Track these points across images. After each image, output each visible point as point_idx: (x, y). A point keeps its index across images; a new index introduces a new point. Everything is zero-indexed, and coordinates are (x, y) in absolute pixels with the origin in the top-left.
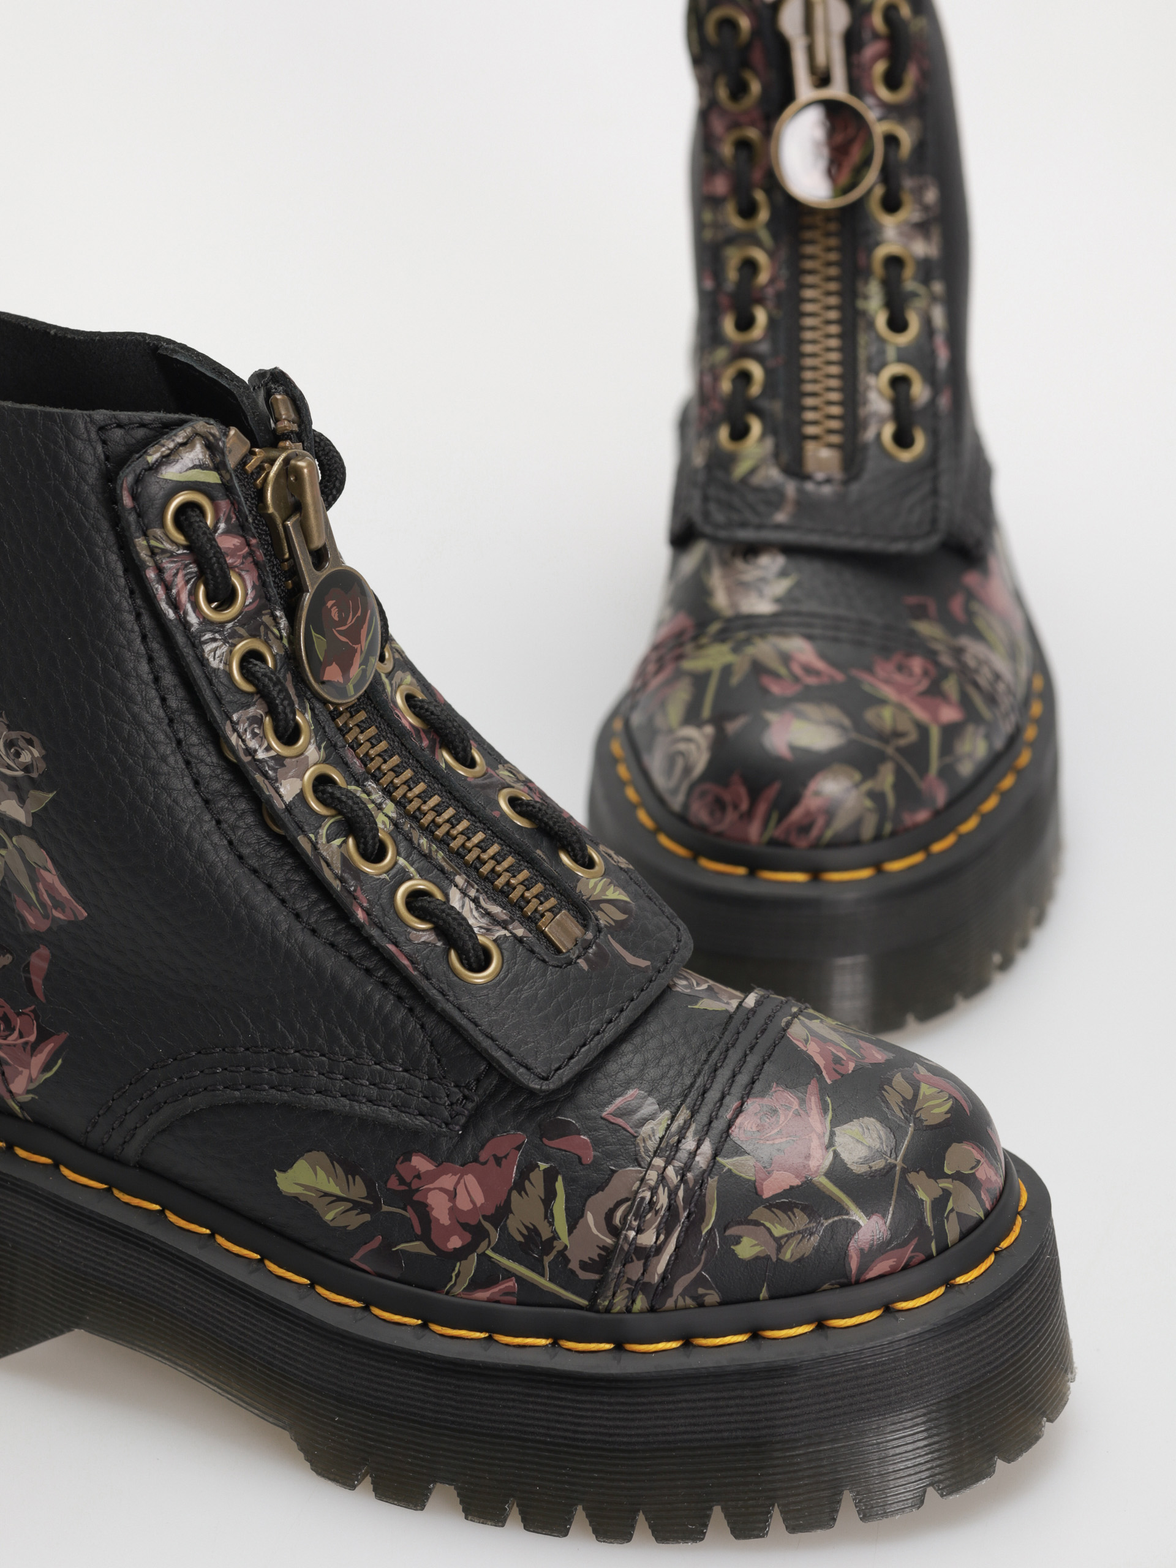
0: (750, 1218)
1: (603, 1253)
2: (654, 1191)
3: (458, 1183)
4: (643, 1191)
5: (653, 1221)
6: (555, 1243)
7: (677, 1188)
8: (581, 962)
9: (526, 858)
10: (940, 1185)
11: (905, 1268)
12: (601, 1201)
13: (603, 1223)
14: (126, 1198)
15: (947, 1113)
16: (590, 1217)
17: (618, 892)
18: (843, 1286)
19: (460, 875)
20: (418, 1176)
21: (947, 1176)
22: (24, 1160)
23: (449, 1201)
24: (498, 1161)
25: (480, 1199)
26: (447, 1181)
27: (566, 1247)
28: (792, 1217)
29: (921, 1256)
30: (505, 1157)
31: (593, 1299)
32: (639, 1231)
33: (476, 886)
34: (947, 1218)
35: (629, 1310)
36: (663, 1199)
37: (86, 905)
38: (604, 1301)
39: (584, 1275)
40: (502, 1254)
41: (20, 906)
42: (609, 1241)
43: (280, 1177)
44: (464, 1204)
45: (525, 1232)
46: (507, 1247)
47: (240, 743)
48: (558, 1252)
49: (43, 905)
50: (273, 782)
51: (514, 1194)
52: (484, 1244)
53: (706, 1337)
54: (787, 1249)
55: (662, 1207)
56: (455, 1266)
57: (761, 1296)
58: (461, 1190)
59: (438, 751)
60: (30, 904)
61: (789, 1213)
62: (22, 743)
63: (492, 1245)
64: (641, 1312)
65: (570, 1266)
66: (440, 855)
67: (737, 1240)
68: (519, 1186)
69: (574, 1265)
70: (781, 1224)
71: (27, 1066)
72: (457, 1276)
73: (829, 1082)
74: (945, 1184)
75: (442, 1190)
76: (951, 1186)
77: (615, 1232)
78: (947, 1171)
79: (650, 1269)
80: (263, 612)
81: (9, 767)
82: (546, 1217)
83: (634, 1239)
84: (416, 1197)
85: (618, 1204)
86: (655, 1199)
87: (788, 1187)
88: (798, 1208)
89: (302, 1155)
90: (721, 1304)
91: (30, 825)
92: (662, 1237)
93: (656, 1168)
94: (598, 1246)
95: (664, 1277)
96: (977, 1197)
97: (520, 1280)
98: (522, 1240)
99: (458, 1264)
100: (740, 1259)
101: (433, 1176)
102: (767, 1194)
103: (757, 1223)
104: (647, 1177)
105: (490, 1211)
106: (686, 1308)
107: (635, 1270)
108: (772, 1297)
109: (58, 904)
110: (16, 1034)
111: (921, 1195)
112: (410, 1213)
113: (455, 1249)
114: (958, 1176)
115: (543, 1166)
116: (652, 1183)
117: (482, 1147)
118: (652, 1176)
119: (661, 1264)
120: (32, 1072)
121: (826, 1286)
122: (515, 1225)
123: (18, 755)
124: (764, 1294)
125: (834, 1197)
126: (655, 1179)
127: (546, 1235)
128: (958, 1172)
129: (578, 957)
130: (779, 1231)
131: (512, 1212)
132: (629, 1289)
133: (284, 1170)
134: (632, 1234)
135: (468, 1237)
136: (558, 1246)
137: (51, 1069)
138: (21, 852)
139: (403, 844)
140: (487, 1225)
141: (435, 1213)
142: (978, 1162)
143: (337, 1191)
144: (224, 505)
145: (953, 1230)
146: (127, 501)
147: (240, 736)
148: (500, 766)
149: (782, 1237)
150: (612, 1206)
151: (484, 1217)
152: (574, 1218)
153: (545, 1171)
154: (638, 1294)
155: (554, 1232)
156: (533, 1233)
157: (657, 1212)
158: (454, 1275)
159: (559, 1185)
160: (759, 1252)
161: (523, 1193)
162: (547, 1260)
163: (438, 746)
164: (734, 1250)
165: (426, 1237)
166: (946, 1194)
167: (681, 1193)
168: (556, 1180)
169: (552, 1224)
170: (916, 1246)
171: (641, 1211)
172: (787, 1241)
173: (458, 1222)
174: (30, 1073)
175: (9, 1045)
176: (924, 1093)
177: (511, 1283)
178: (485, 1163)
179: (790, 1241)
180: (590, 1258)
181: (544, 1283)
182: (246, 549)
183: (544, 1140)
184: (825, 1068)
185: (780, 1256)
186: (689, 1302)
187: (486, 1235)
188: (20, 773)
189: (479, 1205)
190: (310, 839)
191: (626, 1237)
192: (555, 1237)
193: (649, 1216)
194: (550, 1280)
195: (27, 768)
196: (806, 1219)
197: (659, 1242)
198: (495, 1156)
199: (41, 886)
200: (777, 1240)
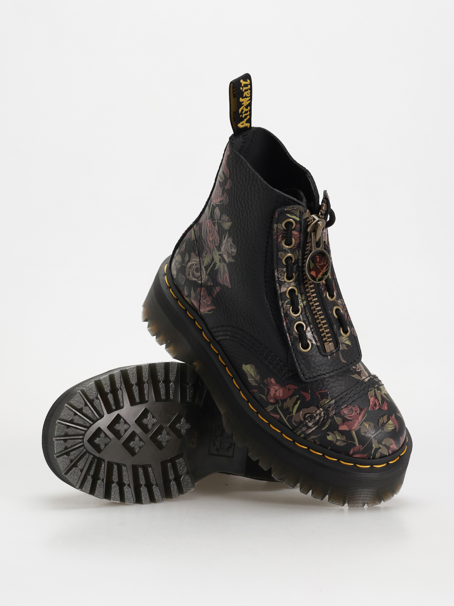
0: (334, 432)
1: (300, 421)
2: (317, 415)
3: (278, 389)
4: (314, 414)
5: (313, 421)
6: (292, 413)
7: (322, 417)
8: (329, 357)
9: (331, 326)
10: (379, 446)
11: (363, 458)
12: (306, 410)
13: (303, 415)
14: (212, 347)
15: (391, 430)
16: (301, 412)
17: (349, 342)
18: (347, 455)
19: (312, 325)
20: (271, 383)
21: (382, 444)
22: (196, 325)
23: (275, 392)
24: (289, 389)
25: (281, 395)
26: (277, 387)
27: (293, 416)
28: (343, 437)
29: (368, 458)
30: (291, 390)
31: (294, 429)
32: (309, 422)
33: (314, 329)
34: (377, 453)
35: (300, 436)
36: (318, 418)
37: (231, 285)
38: (295, 431)
39: (294, 423)
40: (280, 409)
41: (219, 276)
42: (303, 420)
43: (244, 365)
44: (277, 394)
45: (287, 408)
46: (281, 408)
47: (277, 275)
48: (291, 416)
49: (224, 279)
50: (280, 286)
51: (289, 398)
52: (277, 405)
53: (313, 450)
54: (338, 442)
55: (317, 419)
56: (269, 406)
57: (328, 448)
58: (278, 391)
59: (326, 291)
60: (221, 277)
61: (342, 436)
62: (233, 247)
63: (279, 406)
64: (302, 438)
65: (292, 420)
66: (310, 318)
67: (329, 435)
68: (291, 397)
69: (293, 420)
70: (339, 437)
71: (205, 308)
72: (269, 408)
73: (369, 410)
74: (381, 446)
75: (274, 388)
76: (382, 447)
77: (305, 419)
78: (383, 443)
79: (307, 430)
80: (297, 250)
81: (229, 249)
82: (293, 407)
83: (307, 423)
84: (269, 387)
85: (309, 413)
86: (316, 417)
87: (345, 430)
88: (345, 435)
89: (250, 364)
90: (319, 445)
91: (228, 263)
92: (313, 426)
93: (320, 410)
94: (300, 419)
95: (309, 434)
96: (388, 451)
97: (281, 416)
98: (285, 409)
99: (270, 406)
100: (327, 439)
101: (274, 385)
102: (340, 429)
103: (334, 434)
104: (317, 411)
105: (282, 399)
106: (311, 442)
107: (304, 429)
108: (330, 450)
109: (226, 282)
110: (206, 300)
111: (374, 446)
112: (266, 389)
113: (271, 402)
114: (385, 445)
115: (297, 396)
116: (317, 413)
117: (287, 385)
118: (318, 412)
119: (310, 431)
120: (206, 310)
121: (343, 454)
122: (285, 405)
123: (231, 248)
124: (329, 448)
125: (354, 437)
126: (318, 413)
127: (291, 411)
128: (385, 444)
129: (329, 355)
130: (338, 438)
131: (286, 402)
132: (301, 432)
133: (245, 364)
134: (307, 421)
135: (275, 401)
136: (292, 415)
137: (209, 312)
138: (224, 266)
139: (304, 312)
140: (280, 401)
141: (271, 392)
142: (392, 444)
143: (253, 375)
144: (298, 226)
145: (378, 455)
146: (276, 216)
147: (278, 273)
148: (340, 299)
149: (338, 439)
150: (307, 413)
151: (280, 399)
152: (298, 411)
153: (297, 397)
154: (303, 434)
155: (293, 411)
156: (288, 409)
157: (315, 420)
158: (268, 407)
159: (299, 402)
160: (332, 440)
161: (291, 399)
162: (288, 416)
163: (326, 290)
164: (327, 437)
165: (266, 396)
166: (380, 448)
167: (322, 419)
168: (299, 401)
169: (293, 409)
170: (367, 455)
171: (312, 417)
172: (339, 441)
173: (274, 397)
174: (205, 310)
175: (203, 302)
176: (389, 423)
177: (278, 416)
178: (286, 388)
179: (340, 441)
180: (297, 421)
181: (285, 420)
182: (299, 235)
183: (301, 391)
184: (371, 406)
185: (336, 443)
186: (313, 441)
187: (279, 403)
188: (230, 252)
189: (280, 396)
190: (282, 302)
191: (306, 421)
192: (292, 412)
193: (313, 420)
194: (287, 420)
195: (232, 252)
196: (345, 438)
197: (312, 426)
198: (289, 388)
199: (224, 276)
200: (337, 440)
